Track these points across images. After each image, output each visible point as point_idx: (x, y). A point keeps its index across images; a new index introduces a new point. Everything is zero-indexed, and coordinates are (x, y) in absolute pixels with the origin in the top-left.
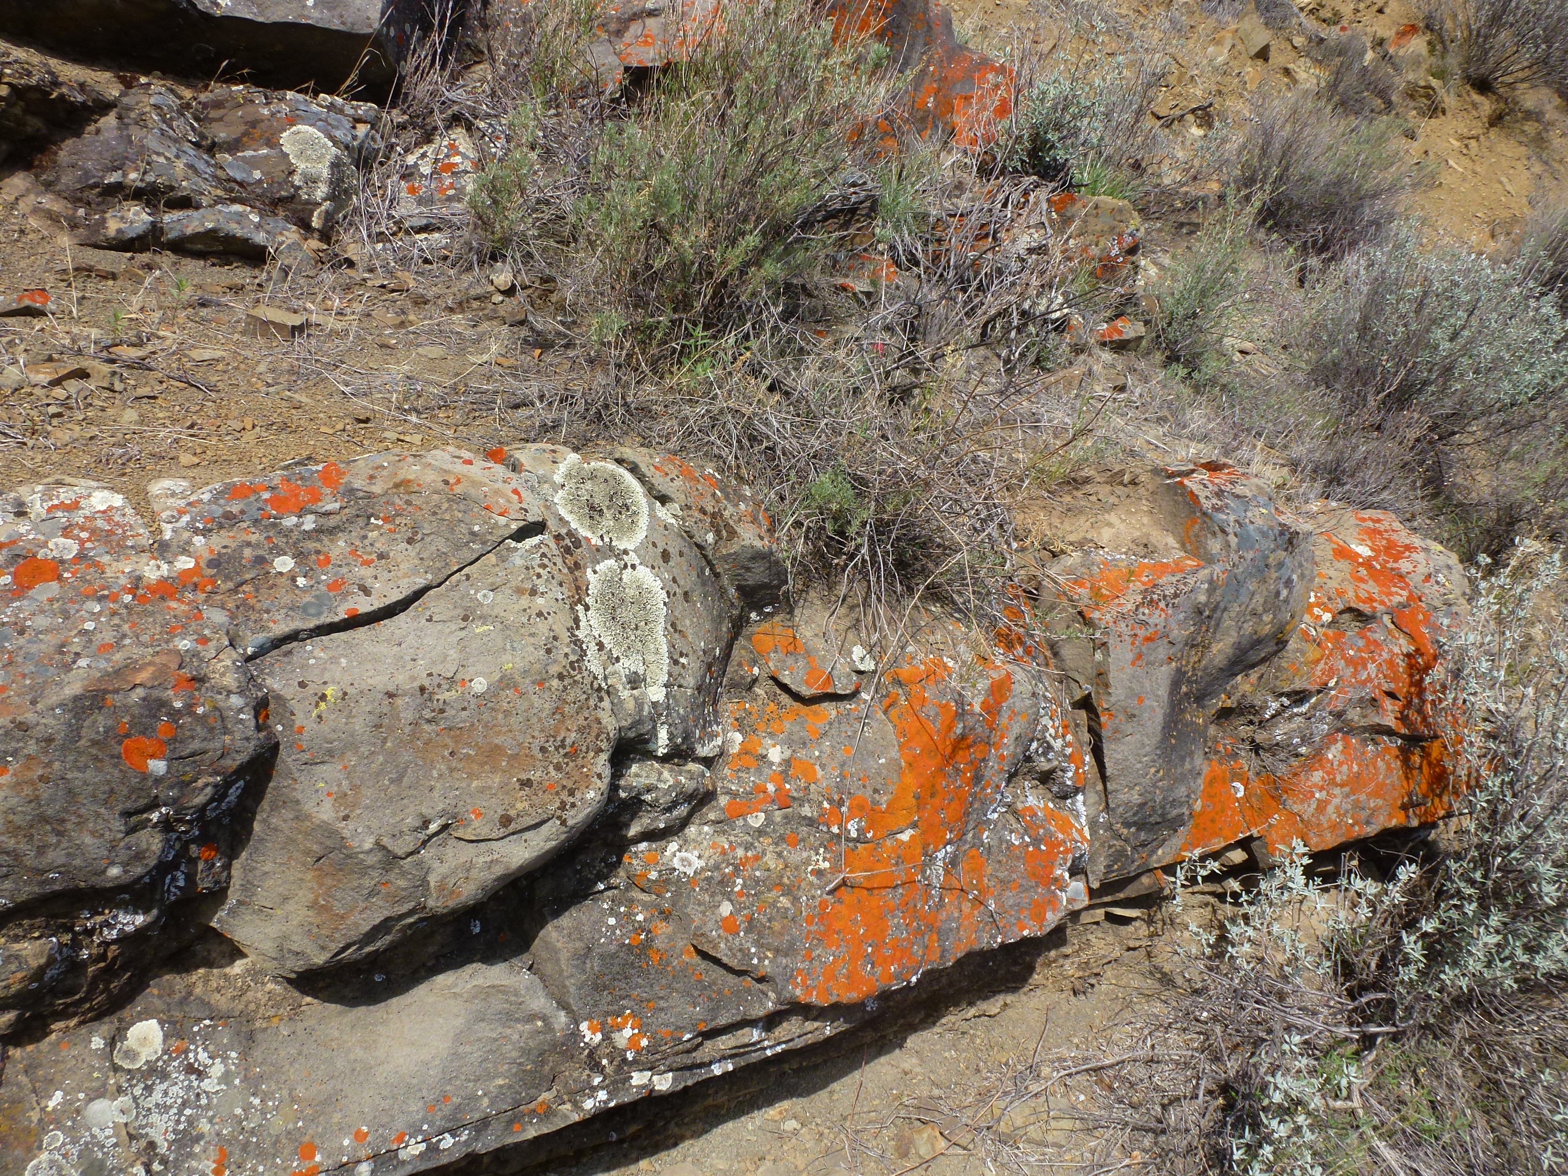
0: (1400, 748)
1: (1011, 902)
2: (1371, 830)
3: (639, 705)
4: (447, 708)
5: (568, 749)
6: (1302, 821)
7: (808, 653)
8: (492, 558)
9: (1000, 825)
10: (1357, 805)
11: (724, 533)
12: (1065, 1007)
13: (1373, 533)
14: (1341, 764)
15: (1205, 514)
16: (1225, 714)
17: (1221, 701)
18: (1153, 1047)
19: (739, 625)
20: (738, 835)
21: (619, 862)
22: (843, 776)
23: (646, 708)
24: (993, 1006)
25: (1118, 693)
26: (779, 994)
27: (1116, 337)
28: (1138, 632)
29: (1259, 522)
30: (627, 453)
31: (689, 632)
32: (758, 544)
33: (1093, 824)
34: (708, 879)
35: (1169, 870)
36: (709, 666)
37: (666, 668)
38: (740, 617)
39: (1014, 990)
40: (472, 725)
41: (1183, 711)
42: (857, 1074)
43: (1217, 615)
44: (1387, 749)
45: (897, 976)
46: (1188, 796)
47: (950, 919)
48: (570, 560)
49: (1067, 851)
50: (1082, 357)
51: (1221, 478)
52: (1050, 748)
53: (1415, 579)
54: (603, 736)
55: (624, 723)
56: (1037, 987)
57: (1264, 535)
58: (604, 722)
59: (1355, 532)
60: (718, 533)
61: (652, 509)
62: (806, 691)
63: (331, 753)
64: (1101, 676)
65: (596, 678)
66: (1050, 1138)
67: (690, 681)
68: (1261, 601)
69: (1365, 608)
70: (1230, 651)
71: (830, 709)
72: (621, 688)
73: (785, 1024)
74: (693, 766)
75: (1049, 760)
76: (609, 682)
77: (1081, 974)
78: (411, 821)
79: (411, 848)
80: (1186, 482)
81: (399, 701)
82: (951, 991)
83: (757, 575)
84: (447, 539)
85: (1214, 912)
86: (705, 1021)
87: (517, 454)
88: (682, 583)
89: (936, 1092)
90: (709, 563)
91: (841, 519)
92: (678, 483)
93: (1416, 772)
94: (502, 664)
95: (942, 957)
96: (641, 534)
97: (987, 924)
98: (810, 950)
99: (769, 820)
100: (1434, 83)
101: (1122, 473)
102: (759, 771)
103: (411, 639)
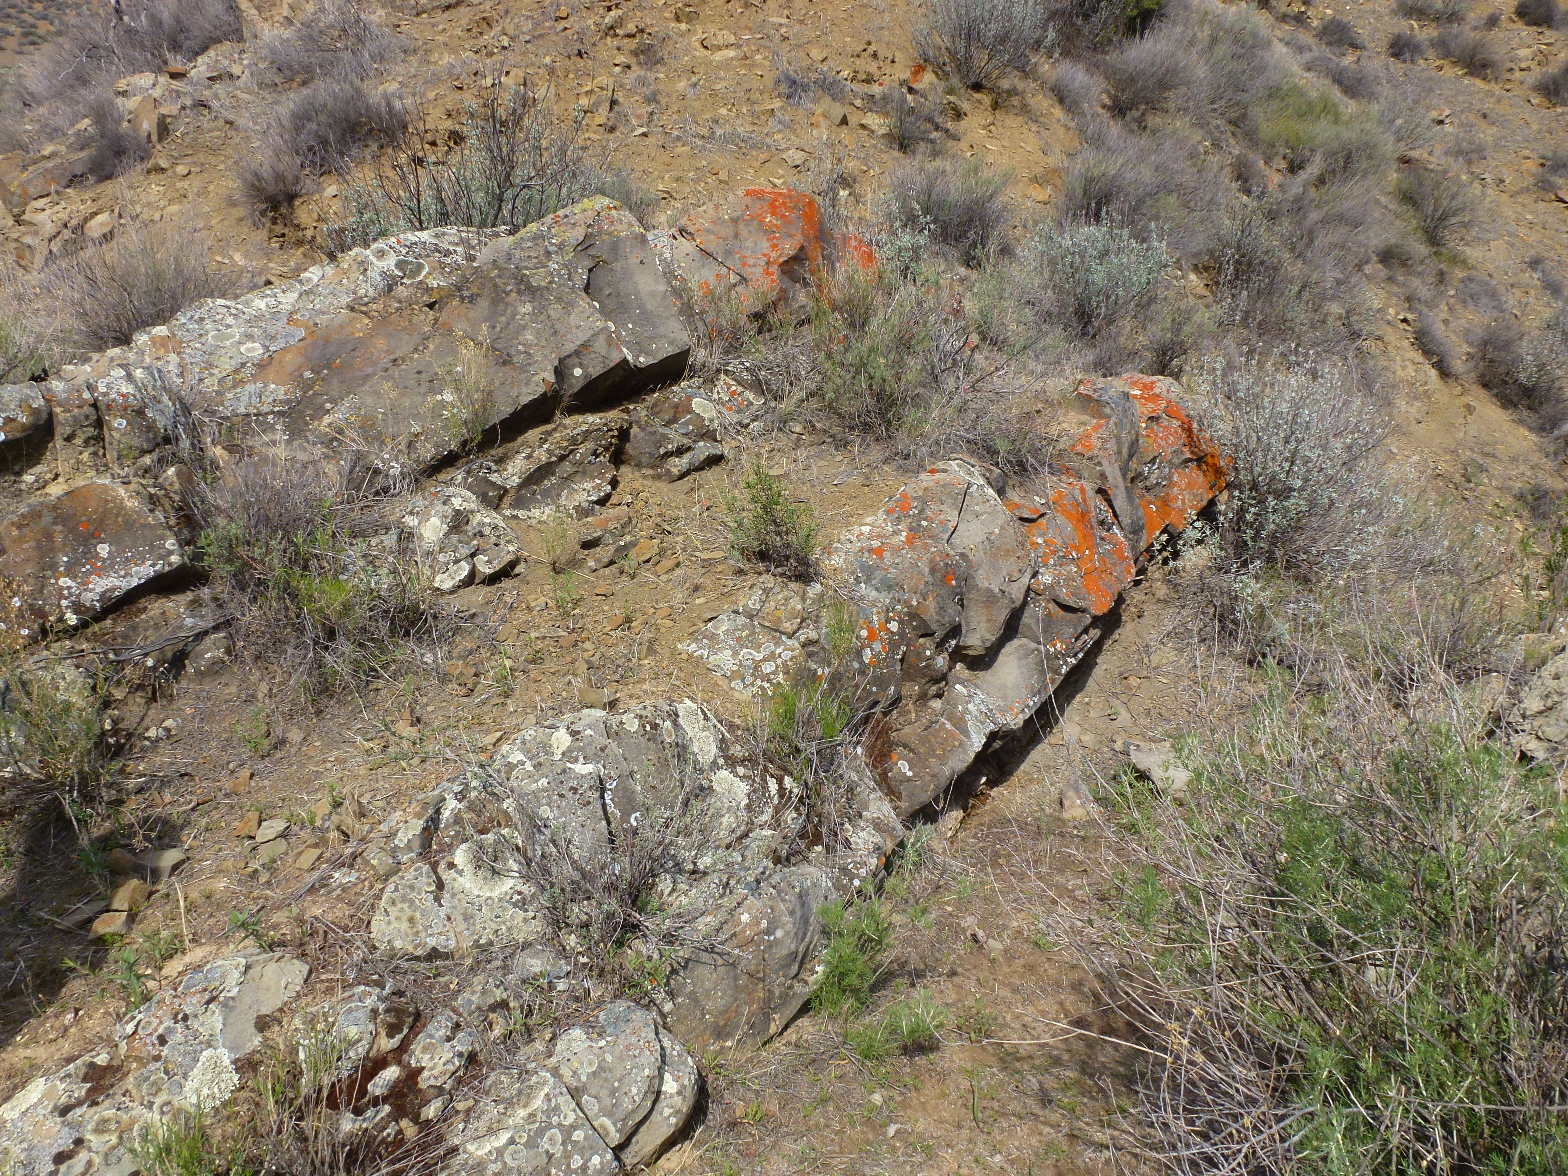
0: (1197, 465)
6: (1180, 510)
8: (968, 497)
12: (1139, 625)
13: (1134, 383)
14: (1180, 481)
15: (1097, 400)
16: (1133, 480)
20: (1051, 568)
22: (1062, 539)
24: (1115, 636)
25: (1110, 479)
26: (1090, 614)
27: (973, 345)
28: (1106, 453)
34: (1055, 583)
39: (1119, 627)
40: (1001, 545)
43: (1121, 436)
44: (1192, 468)
52: (1101, 509)
53: (1164, 394)
56: (1126, 622)
59: (1127, 386)
60: (989, 472)
62: (1035, 516)
64: (1102, 477)
68: (1129, 425)
69: (1154, 415)
70: (1127, 451)
71: (1042, 520)
73: (1090, 631)
77: (1136, 609)
80: (1079, 391)
81: (985, 544)
86: (1076, 633)
89: (1121, 669)
93: (1207, 472)
94: (998, 523)
100: (952, 98)
102: (1040, 547)
103: (969, 529)
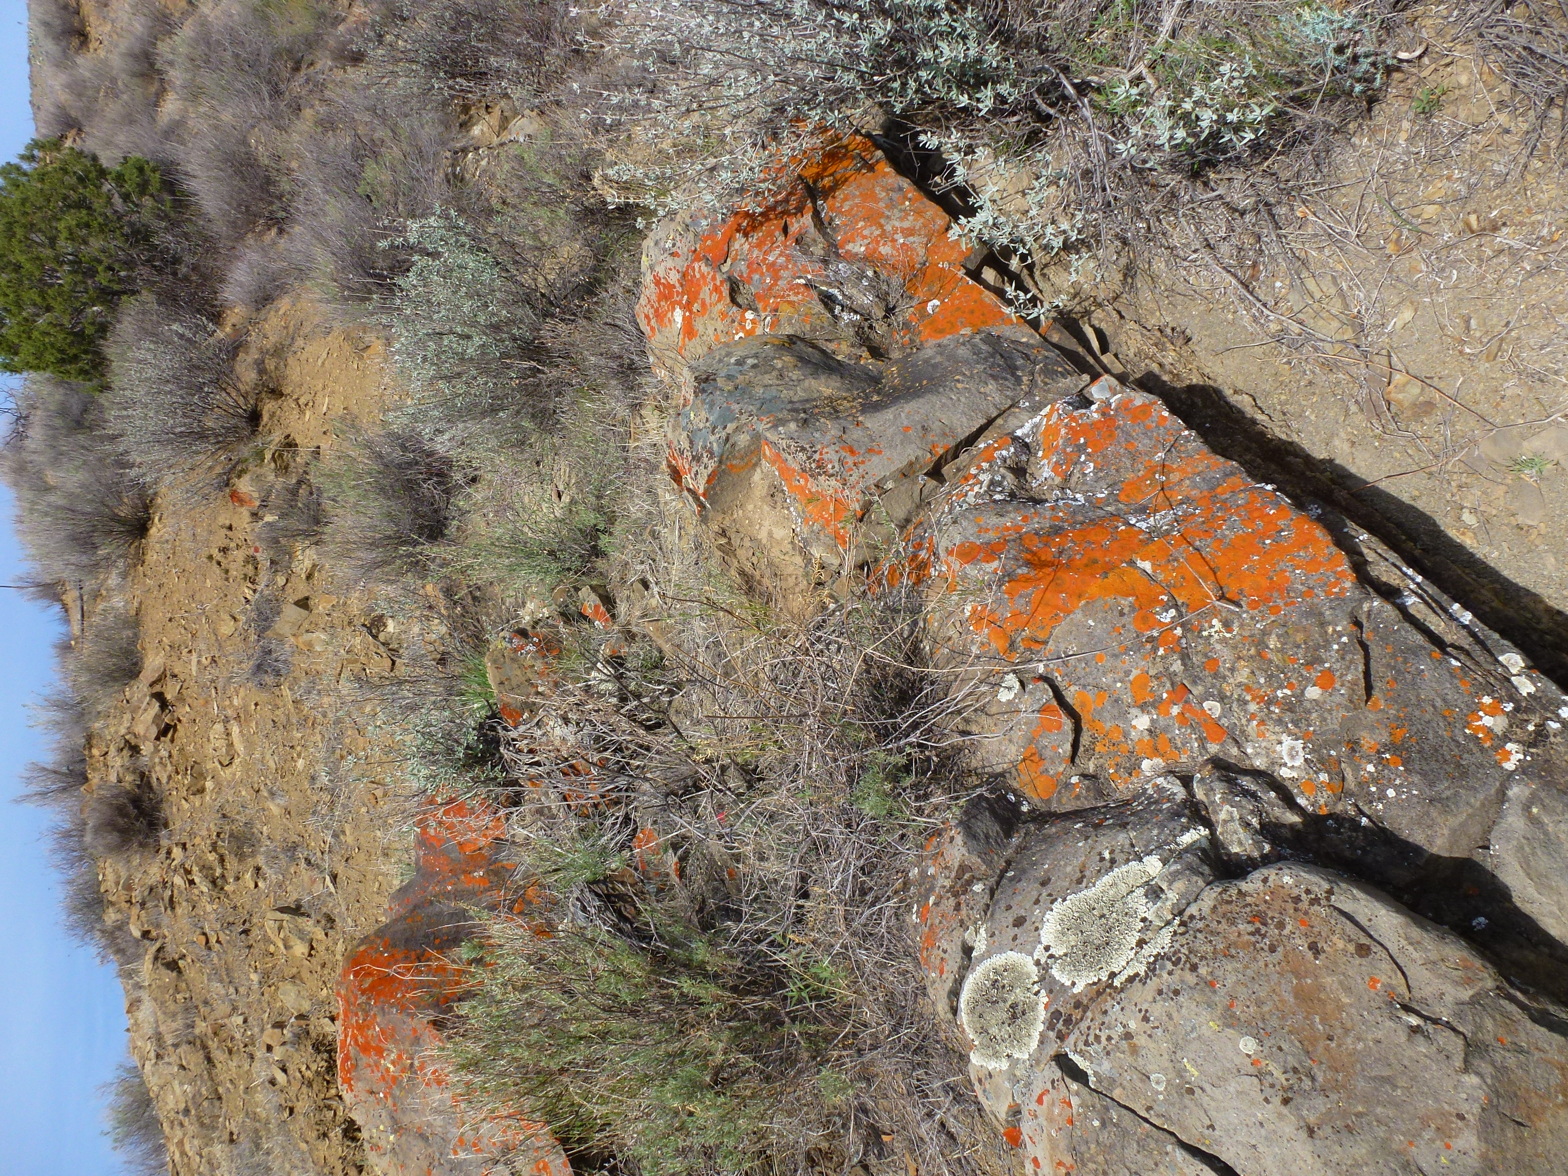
0: (825, 200)
1: (1147, 441)
2: (905, 183)
3: (1174, 876)
4: (1289, 1066)
5: (1258, 925)
6: (929, 241)
7: (1031, 741)
8: (1117, 1093)
9: (1085, 488)
10: (891, 205)
11: (967, 876)
12: (1206, 341)
13: (659, 315)
14: (865, 237)
15: (720, 462)
16: (876, 352)
17: (868, 361)
18: (1195, 251)
19: (1042, 818)
20: (1238, 717)
21: (1330, 816)
22: (1126, 651)
23: (1174, 868)
25: (912, 452)
26: (1361, 602)
27: (602, 609)
29: (704, 414)
30: (942, 1007)
31: (1077, 863)
32: (959, 840)
33: (1035, 409)
34: (1296, 725)
35: (1035, 324)
36: (1097, 826)
37: (1124, 868)
38: (1034, 820)
39: (1218, 392)
40: (1290, 1032)
41: (895, 388)
42: (1383, 485)
43: (797, 405)
44: (832, 209)
45: (1277, 504)
46: (963, 344)
47: (1195, 486)
48: (1077, 1014)
49: (1074, 419)
50: (635, 629)
51: (682, 464)
52: (992, 483)
53: (680, 263)
54: (1225, 897)
55: (1201, 883)
56: (1203, 375)
57: (712, 405)
58: (1211, 903)
59: (666, 331)
60: (970, 883)
61: (983, 958)
62: (1068, 724)
63: (1405, 1165)
64: (906, 473)
65: (1175, 933)
66: (1333, 291)
67: (1122, 838)
68: (767, 376)
69: (725, 290)
70: (823, 378)
71: (1071, 694)
72: (1169, 903)
73: (1384, 579)
74: (1200, 794)
75: (1003, 477)
76: (1170, 917)
77: (1168, 345)
78: (1422, 1047)
79: (1449, 1033)
80: (701, 491)
81: (1312, 1119)
82: (1254, 445)
83: (987, 825)
84: (1123, 1147)
85: (1046, 265)
86: (1430, 655)
87: (1002, 1116)
88: (1035, 894)
89: (1354, 408)
90: (1001, 876)
91: (895, 775)
92: (944, 945)
93: (838, 176)
94: (1214, 1032)
95: (1232, 474)
96: (1013, 957)
97: (1179, 452)
98: (1302, 595)
99: (1207, 696)
100: (268, 456)
101: (720, 547)
102: (1166, 729)
103: (1242, 1137)
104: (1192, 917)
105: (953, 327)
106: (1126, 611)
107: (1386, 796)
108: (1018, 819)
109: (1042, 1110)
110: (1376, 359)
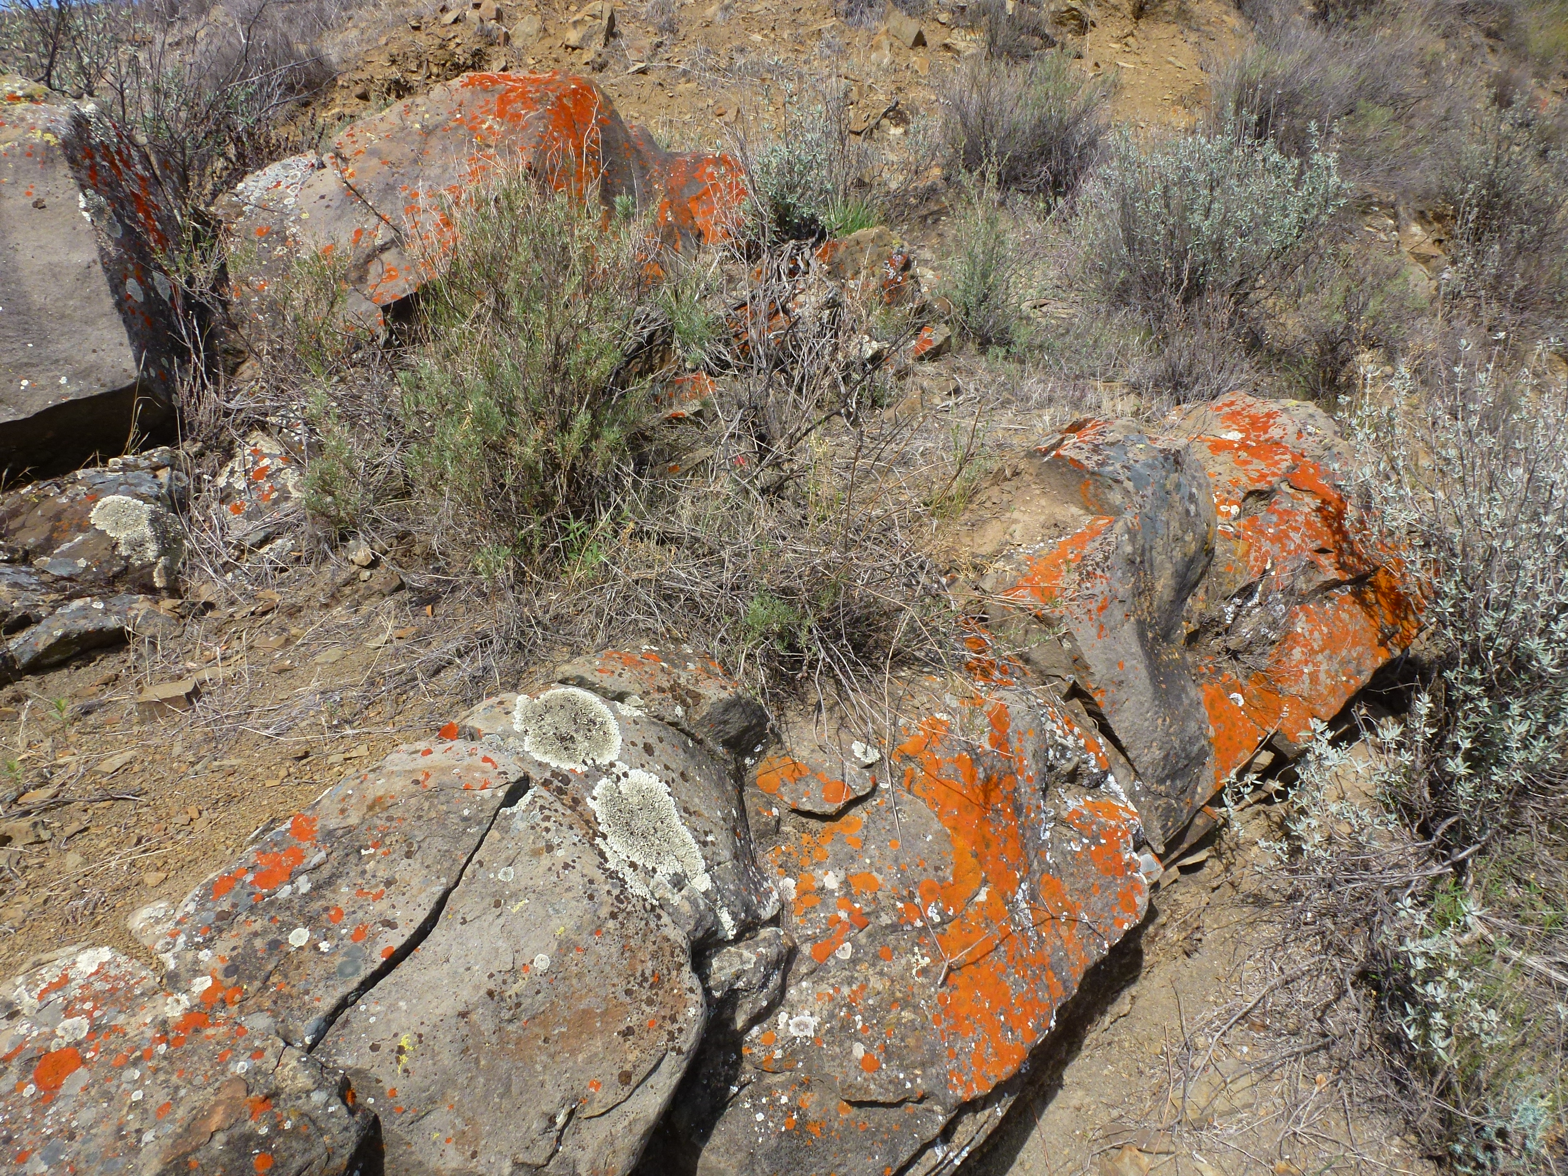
0: (1352, 593)
1: (1100, 905)
2: (1365, 678)
3: (694, 903)
4: (522, 1000)
5: (651, 980)
6: (1304, 699)
7: (814, 772)
8: (494, 834)
9: (1056, 841)
10: (1344, 663)
11: (689, 700)
12: (1186, 972)
13: (1234, 416)
14: (1311, 632)
15: (1093, 473)
16: (1193, 638)
17: (1185, 629)
18: (1281, 969)
19: (739, 776)
20: (836, 975)
21: (740, 1057)
22: (901, 871)
23: (701, 902)
24: (1123, 1004)
25: (1099, 669)
26: (943, 1104)
27: (928, 348)
28: (1090, 607)
29: (1142, 458)
30: (567, 670)
31: (702, 808)
32: (724, 695)
33: (1132, 796)
34: (829, 1031)
35: (1217, 800)
36: (734, 830)
37: (699, 854)
38: (738, 769)
39: (1134, 980)
40: (553, 1003)
41: (1158, 655)
42: (1035, 1134)
43: (1147, 554)
44: (1342, 600)
45: (1037, 1030)
46: (1200, 728)
47: (1055, 950)
48: (567, 799)
49: (1125, 834)
50: (910, 380)
51: (1089, 434)
52: (1065, 748)
53: (1290, 440)
54: (677, 950)
55: (689, 928)
56: (1152, 966)
57: (1152, 467)
58: (671, 937)
59: (1217, 423)
60: (684, 703)
61: (615, 712)
62: (830, 808)
63: (432, 1100)
64: (1077, 662)
65: (645, 900)
66: (1237, 1103)
67: (725, 854)
68: (1177, 525)
69: (1262, 486)
70: (1172, 582)
71: (859, 814)
72: (670, 896)
73: (959, 1128)
74: (765, 933)
75: (1069, 760)
76: (657, 896)
77: (1184, 934)
78: (538, 1125)
79: (549, 1151)
80: (1062, 452)
81: (474, 1017)
82: (1081, 1011)
83: (736, 723)
84: (443, 836)
85: (1268, 816)
86: (888, 1166)
87: (469, 722)
88: (673, 766)
89: (1115, 1113)
90: (688, 734)
91: (787, 637)
92: (627, 675)
93: (1376, 608)
94: (554, 931)
95: (1066, 988)
96: (617, 741)
97: (1088, 937)
98: (951, 1047)
99: (856, 946)
101: (1002, 470)
102: (824, 904)
103: (456, 950)
104: (659, 917)
105: (1215, 719)
106: (940, 873)
107: (756, 1111)
108: (738, 754)
109: (477, 761)
110: (1166, 1140)
